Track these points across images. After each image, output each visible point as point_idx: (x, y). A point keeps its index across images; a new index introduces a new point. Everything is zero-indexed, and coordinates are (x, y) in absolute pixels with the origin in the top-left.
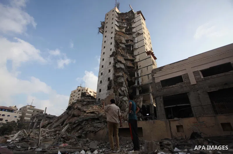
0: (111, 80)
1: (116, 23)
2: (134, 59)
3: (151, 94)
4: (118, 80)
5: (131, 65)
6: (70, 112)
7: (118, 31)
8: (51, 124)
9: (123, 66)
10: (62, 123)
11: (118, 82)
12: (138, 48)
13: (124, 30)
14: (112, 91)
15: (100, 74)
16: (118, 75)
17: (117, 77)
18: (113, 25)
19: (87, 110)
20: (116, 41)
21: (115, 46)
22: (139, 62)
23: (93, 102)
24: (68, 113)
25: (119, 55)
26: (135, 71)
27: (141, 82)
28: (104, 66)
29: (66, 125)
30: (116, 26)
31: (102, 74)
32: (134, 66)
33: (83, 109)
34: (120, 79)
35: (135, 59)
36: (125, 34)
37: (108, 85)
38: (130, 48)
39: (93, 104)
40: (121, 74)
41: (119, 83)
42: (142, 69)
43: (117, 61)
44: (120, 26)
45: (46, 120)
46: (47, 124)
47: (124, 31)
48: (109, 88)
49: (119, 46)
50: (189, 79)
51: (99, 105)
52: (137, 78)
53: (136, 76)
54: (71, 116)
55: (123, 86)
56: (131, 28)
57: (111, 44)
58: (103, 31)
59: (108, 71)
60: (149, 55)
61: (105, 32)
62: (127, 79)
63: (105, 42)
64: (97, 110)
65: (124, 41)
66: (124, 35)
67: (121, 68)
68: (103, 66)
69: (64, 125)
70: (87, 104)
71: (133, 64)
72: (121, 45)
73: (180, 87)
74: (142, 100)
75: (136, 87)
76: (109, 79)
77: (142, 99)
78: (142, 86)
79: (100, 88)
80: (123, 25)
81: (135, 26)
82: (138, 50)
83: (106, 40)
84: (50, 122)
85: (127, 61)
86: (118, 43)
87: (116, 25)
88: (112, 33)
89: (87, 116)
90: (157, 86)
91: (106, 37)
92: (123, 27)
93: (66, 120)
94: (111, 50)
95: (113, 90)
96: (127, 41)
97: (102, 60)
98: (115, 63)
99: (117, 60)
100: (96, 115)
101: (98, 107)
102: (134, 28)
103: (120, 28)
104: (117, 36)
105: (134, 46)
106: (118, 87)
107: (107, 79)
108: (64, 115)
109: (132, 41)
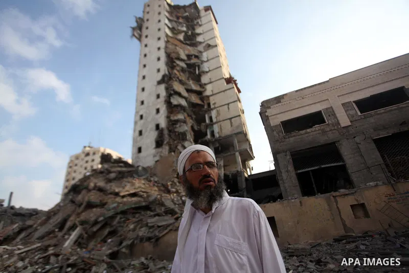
0: (162, 130)
1: (167, 22)
2: (202, 90)
3: (237, 154)
4: (176, 128)
5: (199, 102)
6: (79, 198)
7: (171, 37)
8: (30, 231)
9: (183, 103)
10: (59, 226)
11: (176, 132)
12: (210, 71)
13: (181, 37)
14: (165, 150)
15: (138, 117)
16: (176, 118)
17: (173, 122)
18: (162, 25)
19: (120, 189)
20: (168, 55)
21: (167, 64)
22: (211, 95)
23: (129, 172)
24: (73, 202)
25: (176, 80)
26: (206, 112)
27: (218, 133)
28: (145, 102)
30: (167, 28)
31: (141, 117)
32: (202, 103)
33: (112, 188)
34: (180, 126)
35: (205, 91)
36: (184, 44)
37: (156, 139)
38: (194, 71)
39: (131, 177)
40: (181, 116)
41: (179, 134)
42: (218, 109)
43: (171, 93)
44: (173, 28)
45: (13, 222)
46: (16, 231)
47: (182, 39)
48: (159, 144)
49: (175, 64)
50: (336, 118)
51: (144, 177)
52: (210, 124)
53: (207, 121)
54: (83, 206)
55: (186, 140)
56: (195, 35)
57: (159, 59)
58: (141, 36)
59: (155, 111)
60: (231, 84)
61: (144, 37)
62: (192, 127)
63: (145, 55)
64: (142, 188)
65: (183, 56)
66: (183, 45)
67: (179, 106)
68: (142, 103)
70: (117, 177)
71: (202, 99)
72: (178, 62)
73: (320, 131)
74: (222, 165)
75: (210, 141)
76: (157, 126)
77: (221, 163)
78: (220, 140)
79: (139, 145)
80: (180, 28)
81: (202, 32)
82: (209, 74)
83: (147, 53)
84: (26, 226)
85: (190, 94)
86: (172, 58)
87: (167, 25)
88: (159, 39)
89: (124, 204)
90: (275, 132)
92: (180, 32)
94: (159, 70)
95: (167, 148)
96: (189, 57)
97: (140, 90)
98: (169, 95)
99: (174, 90)
100: (142, 199)
101: (143, 182)
102: (199, 34)
103: (173, 33)
104: (170, 46)
105: (201, 66)
106: (178, 143)
107: (154, 128)
108: (63, 206)
109: (196, 57)
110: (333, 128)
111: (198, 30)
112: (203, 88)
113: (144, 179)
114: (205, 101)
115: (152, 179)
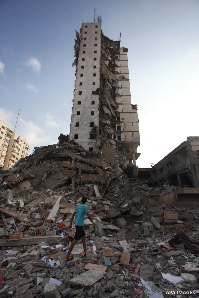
0: (96, 127)
2: (117, 107)
3: (134, 155)
7: (103, 61)
9: (110, 113)
12: (122, 95)
13: (107, 63)
16: (106, 122)
21: (100, 81)
27: (124, 139)
28: (82, 103)
31: (79, 113)
32: (116, 116)
36: (108, 68)
37: (91, 132)
42: (125, 123)
44: (104, 55)
48: (92, 136)
49: (106, 84)
52: (119, 132)
53: (117, 129)
56: (115, 66)
57: (94, 75)
59: (90, 113)
60: (135, 110)
63: (83, 67)
65: (111, 80)
66: (109, 71)
68: (79, 103)
71: (116, 113)
76: (92, 124)
92: (107, 59)
94: (94, 84)
99: (107, 103)
111: (118, 63)
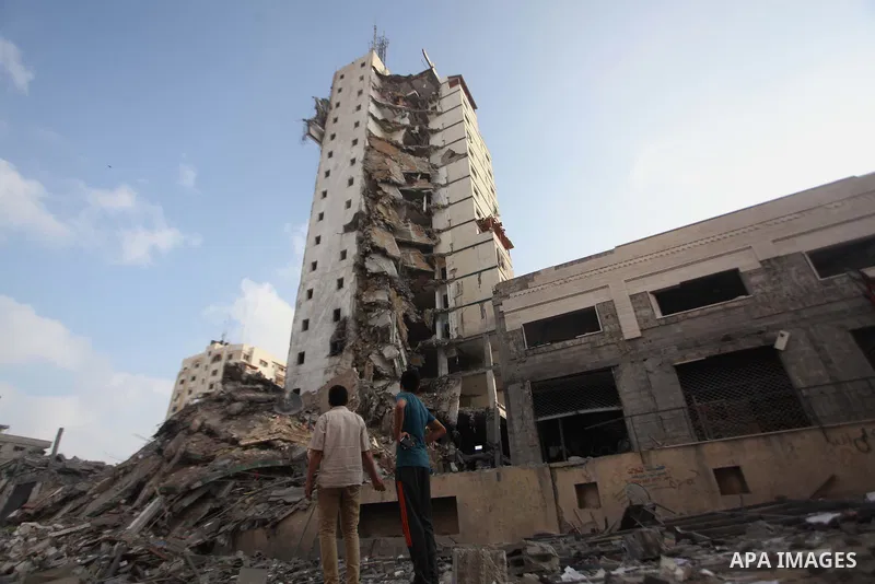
0: (345, 321)
1: (373, 108)
2: (432, 242)
3: (490, 373)
4: (371, 318)
5: (424, 267)
6: (171, 445)
7: (380, 139)
8: (80, 501)
9: (390, 268)
10: (129, 494)
11: (371, 326)
12: (450, 204)
13: (399, 137)
14: (346, 361)
15: (305, 295)
16: (372, 299)
17: (366, 307)
18: (362, 116)
19: (243, 433)
20: (368, 175)
21: (365, 193)
22: (449, 254)
23: (269, 401)
24: (159, 452)
25: (379, 225)
26: (437, 286)
27: (457, 329)
28: (318, 266)
29: (150, 499)
30: (371, 120)
31: (310, 293)
32: (431, 270)
33: (229, 430)
34: (379, 316)
35: (437, 244)
36: (403, 151)
37: (333, 338)
38: (419, 204)
39: (270, 411)
40: (382, 296)
41: (375, 332)
42: (459, 281)
43: (368, 250)
44: (385, 121)
45: (57, 485)
46: (57, 500)
47: (401, 142)
48: (336, 348)
49: (379, 193)
50: (618, 321)
51: (293, 413)
52: (442, 312)
53: (438, 306)
54: (173, 462)
55: (389, 343)
56: (426, 133)
57: (351, 182)
58: (322, 135)
59: (335, 284)
60: (488, 233)
61: (328, 137)
62: (405, 316)
63: (328, 174)
64: (284, 434)
65: (398, 177)
66: (400, 154)
67: (381, 275)
68: (314, 266)
69: (138, 502)
70: (243, 411)
71: (430, 261)
72: (386, 189)
73: (588, 346)
74: (459, 394)
75: (439, 346)
76: (337, 313)
77: (458, 391)
78: (458, 344)
79: (300, 348)
80: (397, 120)
81: (441, 128)
82: (447, 210)
83: (331, 169)
84: (75, 493)
85: (407, 251)
86: (375, 181)
87: (372, 115)
88: (355, 142)
89: (244, 460)
90: (511, 344)
91: (330, 155)
92: (398, 128)
93: (148, 477)
94: (349, 204)
95: (351, 357)
96: (410, 177)
97: (313, 241)
98: (364, 255)
99: (372, 245)
100: (280, 455)
101: (289, 422)
102: (435, 132)
103: (384, 130)
104: (375, 157)
105: (435, 195)
106: (372, 347)
107: (331, 316)
108: (141, 460)
109: (426, 177)
110: (610, 341)
111: (433, 125)
112: (435, 239)
113: (293, 416)
114: (436, 266)
115: (307, 417)
